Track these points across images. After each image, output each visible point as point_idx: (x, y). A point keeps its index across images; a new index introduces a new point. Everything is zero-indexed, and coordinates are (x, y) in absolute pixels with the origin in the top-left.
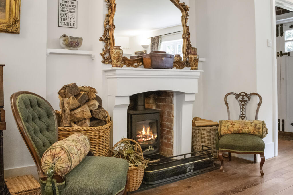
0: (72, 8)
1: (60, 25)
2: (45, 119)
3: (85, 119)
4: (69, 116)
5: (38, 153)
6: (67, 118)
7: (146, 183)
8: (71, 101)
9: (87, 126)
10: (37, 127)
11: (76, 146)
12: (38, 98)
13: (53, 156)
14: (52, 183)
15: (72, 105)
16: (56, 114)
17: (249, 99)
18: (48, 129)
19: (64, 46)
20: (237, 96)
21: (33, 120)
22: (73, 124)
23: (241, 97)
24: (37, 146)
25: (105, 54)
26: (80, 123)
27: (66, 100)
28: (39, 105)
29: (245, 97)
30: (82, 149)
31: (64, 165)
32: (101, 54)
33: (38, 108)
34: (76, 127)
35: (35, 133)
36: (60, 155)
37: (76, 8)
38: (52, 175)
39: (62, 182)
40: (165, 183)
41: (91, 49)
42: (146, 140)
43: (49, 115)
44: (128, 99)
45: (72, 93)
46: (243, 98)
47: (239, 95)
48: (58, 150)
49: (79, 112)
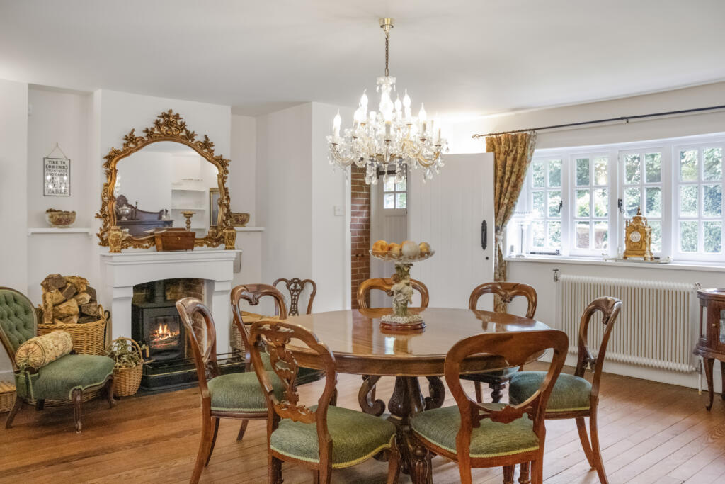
0: (62, 169)
1: (46, 193)
2: (22, 315)
3: (71, 315)
4: (51, 312)
5: (13, 349)
6: (49, 314)
7: (144, 388)
8: (55, 295)
9: (73, 322)
10: (12, 324)
11: (53, 342)
12: (14, 293)
13: (27, 351)
14: (26, 374)
15: (56, 299)
16: (37, 310)
17: (302, 288)
18: (25, 326)
19: (51, 223)
20: (289, 283)
21: (9, 316)
22: (56, 321)
23: (293, 285)
24: (12, 343)
25: (103, 234)
26: (65, 320)
27: (48, 295)
28: (15, 301)
29: (298, 285)
30: (60, 345)
31: (37, 359)
32: (98, 235)
33: (14, 304)
34: (59, 324)
35: (10, 330)
36: (34, 350)
37: (68, 170)
38: (25, 367)
39: (35, 373)
40: (170, 390)
41: (88, 226)
42: (163, 339)
43: (27, 311)
44: (132, 290)
45: (55, 286)
46: (295, 286)
47: (292, 281)
48: (32, 345)
49: (65, 308)
